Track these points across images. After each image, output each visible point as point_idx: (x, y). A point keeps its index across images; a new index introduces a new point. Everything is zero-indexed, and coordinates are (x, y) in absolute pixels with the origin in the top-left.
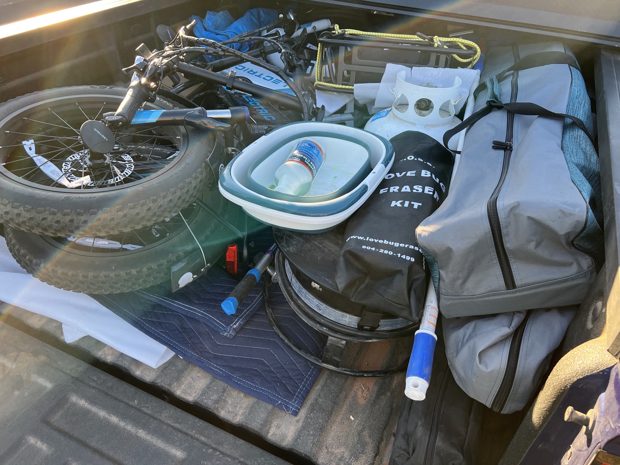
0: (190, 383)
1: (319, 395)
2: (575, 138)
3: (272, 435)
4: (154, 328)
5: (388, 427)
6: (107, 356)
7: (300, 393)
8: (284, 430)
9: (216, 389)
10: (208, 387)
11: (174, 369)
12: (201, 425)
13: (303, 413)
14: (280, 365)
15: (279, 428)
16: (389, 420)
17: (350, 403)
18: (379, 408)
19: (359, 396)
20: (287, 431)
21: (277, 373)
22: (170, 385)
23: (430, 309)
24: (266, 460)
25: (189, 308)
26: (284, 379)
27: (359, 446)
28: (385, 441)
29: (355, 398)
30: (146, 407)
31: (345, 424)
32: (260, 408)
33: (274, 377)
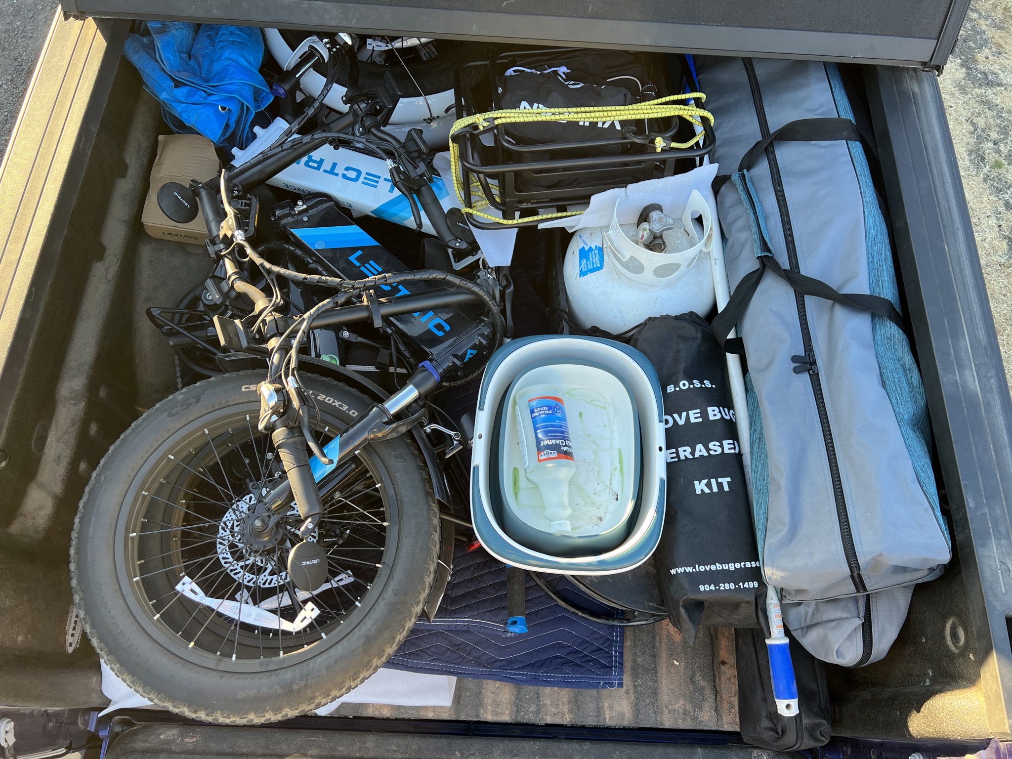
0: (494, 700)
1: (635, 653)
2: (888, 339)
3: (609, 719)
4: (421, 660)
5: (715, 659)
6: (382, 711)
7: (615, 661)
8: (619, 708)
9: (529, 698)
10: (518, 698)
11: (469, 694)
12: (538, 746)
13: (627, 680)
14: (581, 640)
15: (613, 708)
16: (713, 650)
17: (667, 646)
18: (699, 642)
19: (672, 633)
20: (622, 708)
21: (583, 650)
22: (477, 715)
23: (773, 608)
24: (621, 752)
25: (449, 622)
26: (593, 654)
27: (697, 694)
28: (717, 676)
29: (669, 637)
30: (471, 754)
31: (672, 672)
32: (586, 699)
33: (582, 657)
